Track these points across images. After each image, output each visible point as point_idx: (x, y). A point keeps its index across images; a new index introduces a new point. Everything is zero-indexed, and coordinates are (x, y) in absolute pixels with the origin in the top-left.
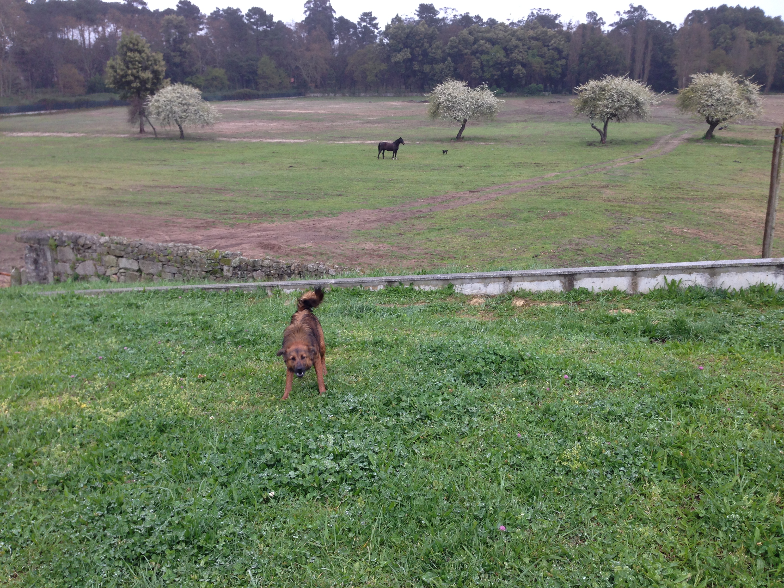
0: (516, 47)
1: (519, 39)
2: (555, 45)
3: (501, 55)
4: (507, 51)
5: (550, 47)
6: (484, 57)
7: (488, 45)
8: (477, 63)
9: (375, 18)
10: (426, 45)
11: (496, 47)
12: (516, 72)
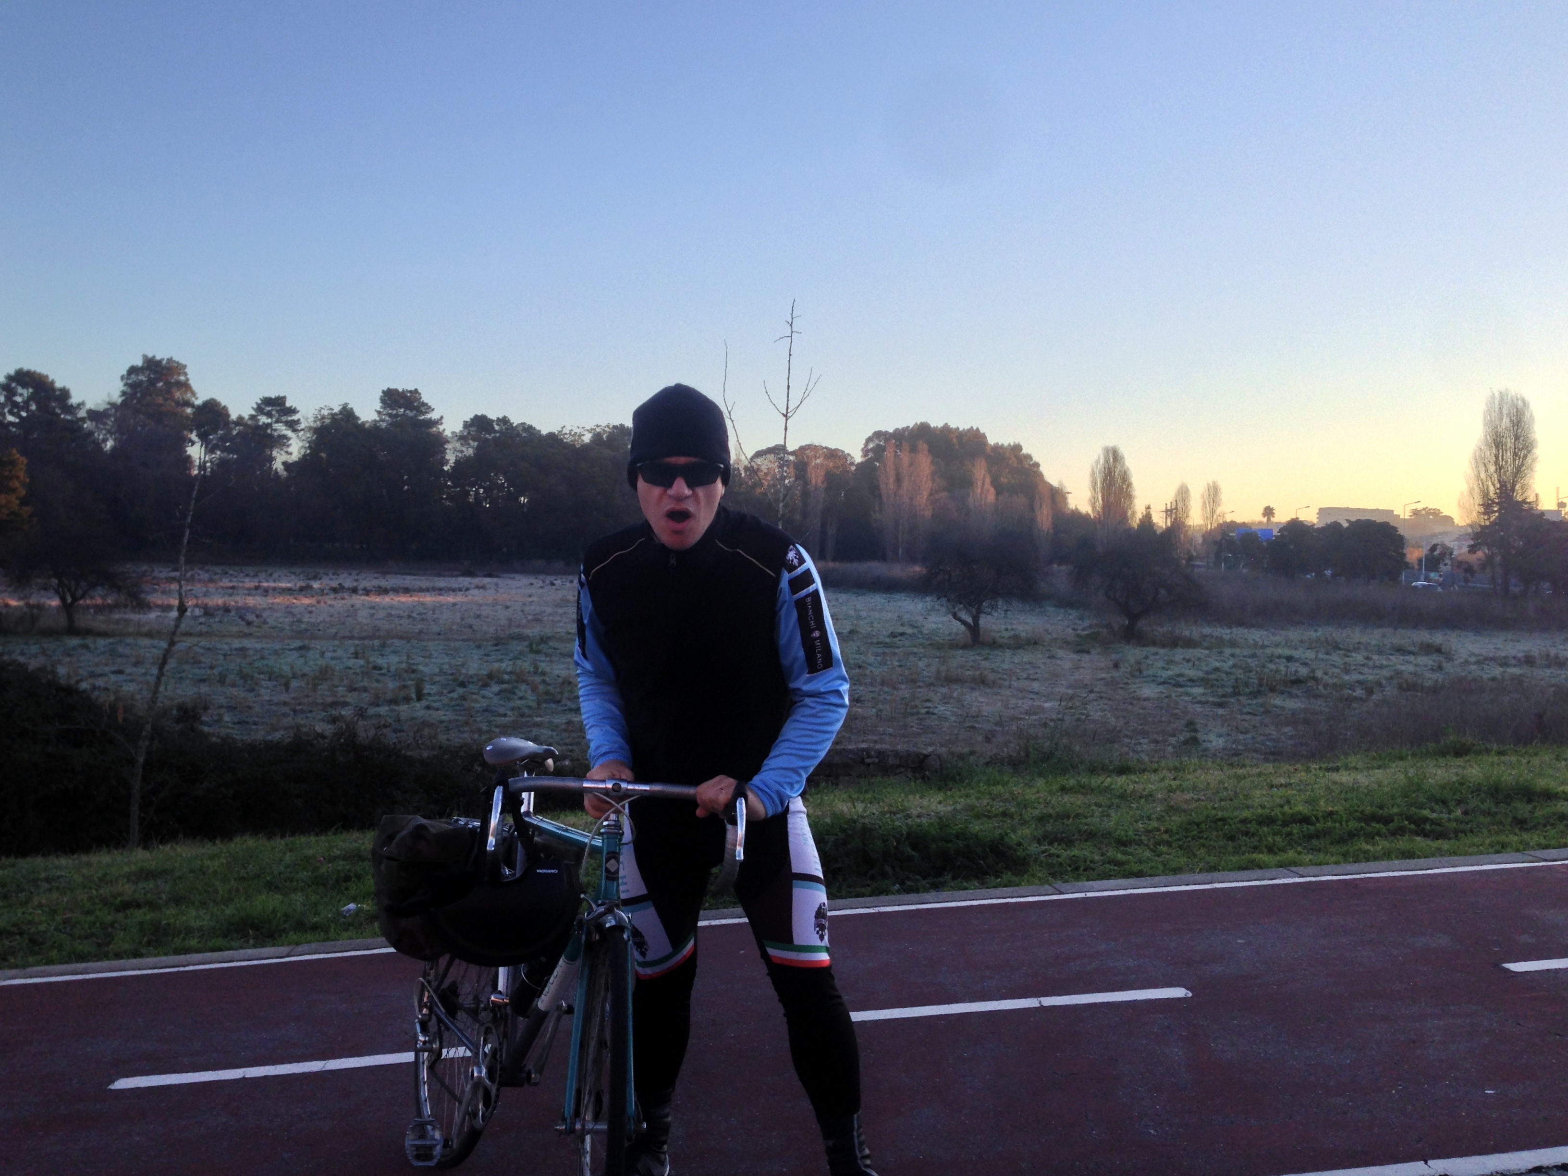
9: (293, 411)
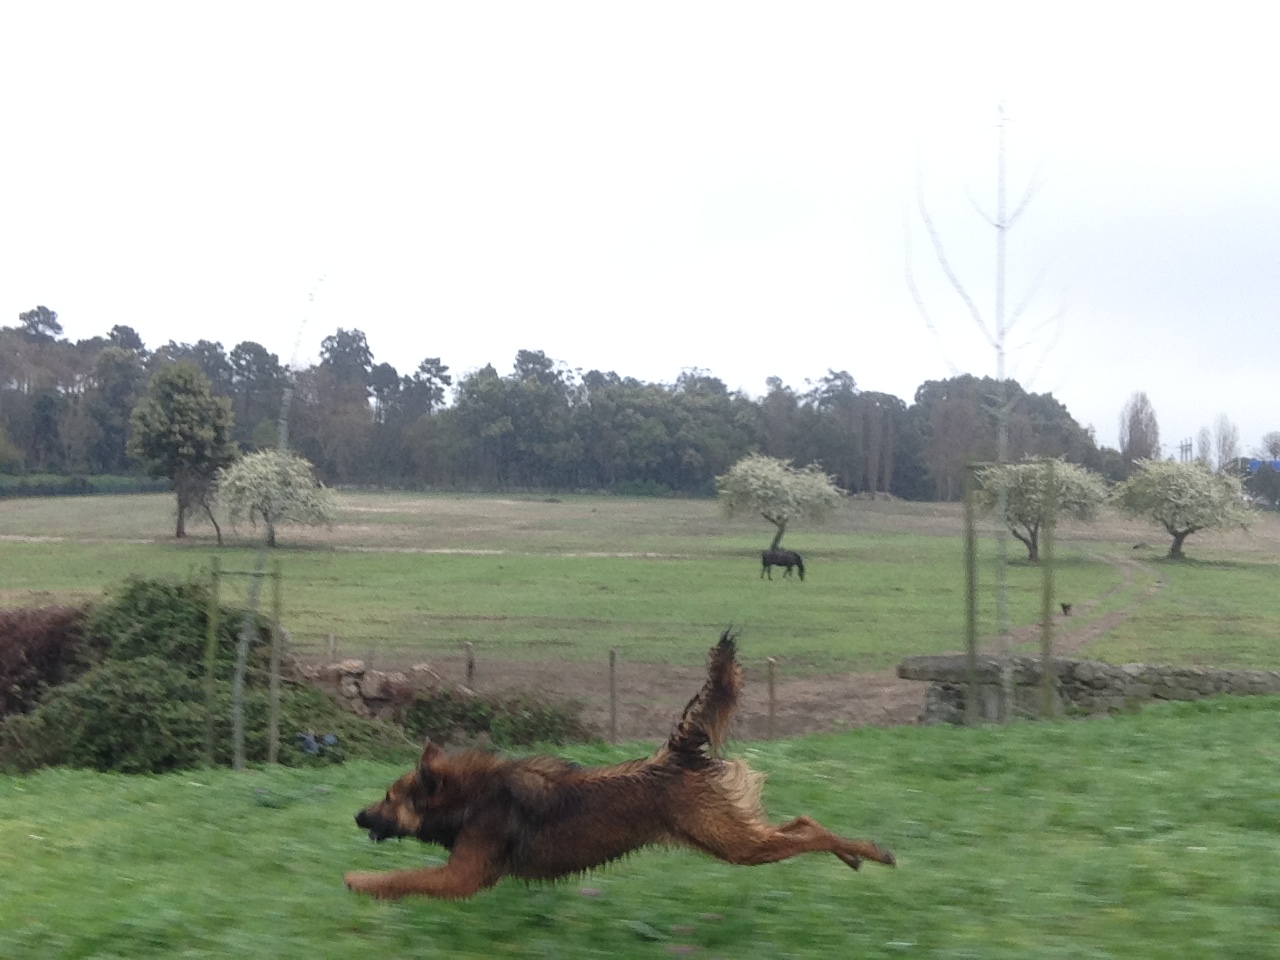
0: (685, 420)
1: (689, 410)
2: (745, 421)
3: (660, 431)
4: (671, 426)
5: (736, 425)
6: (633, 434)
7: (639, 417)
8: (623, 442)
9: (445, 368)
10: (537, 412)
11: (652, 420)
12: (686, 459)
